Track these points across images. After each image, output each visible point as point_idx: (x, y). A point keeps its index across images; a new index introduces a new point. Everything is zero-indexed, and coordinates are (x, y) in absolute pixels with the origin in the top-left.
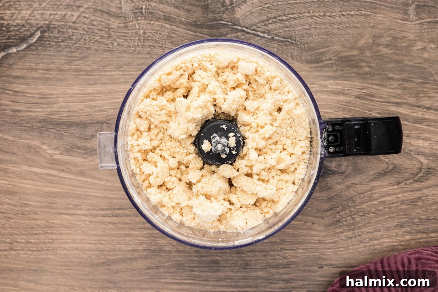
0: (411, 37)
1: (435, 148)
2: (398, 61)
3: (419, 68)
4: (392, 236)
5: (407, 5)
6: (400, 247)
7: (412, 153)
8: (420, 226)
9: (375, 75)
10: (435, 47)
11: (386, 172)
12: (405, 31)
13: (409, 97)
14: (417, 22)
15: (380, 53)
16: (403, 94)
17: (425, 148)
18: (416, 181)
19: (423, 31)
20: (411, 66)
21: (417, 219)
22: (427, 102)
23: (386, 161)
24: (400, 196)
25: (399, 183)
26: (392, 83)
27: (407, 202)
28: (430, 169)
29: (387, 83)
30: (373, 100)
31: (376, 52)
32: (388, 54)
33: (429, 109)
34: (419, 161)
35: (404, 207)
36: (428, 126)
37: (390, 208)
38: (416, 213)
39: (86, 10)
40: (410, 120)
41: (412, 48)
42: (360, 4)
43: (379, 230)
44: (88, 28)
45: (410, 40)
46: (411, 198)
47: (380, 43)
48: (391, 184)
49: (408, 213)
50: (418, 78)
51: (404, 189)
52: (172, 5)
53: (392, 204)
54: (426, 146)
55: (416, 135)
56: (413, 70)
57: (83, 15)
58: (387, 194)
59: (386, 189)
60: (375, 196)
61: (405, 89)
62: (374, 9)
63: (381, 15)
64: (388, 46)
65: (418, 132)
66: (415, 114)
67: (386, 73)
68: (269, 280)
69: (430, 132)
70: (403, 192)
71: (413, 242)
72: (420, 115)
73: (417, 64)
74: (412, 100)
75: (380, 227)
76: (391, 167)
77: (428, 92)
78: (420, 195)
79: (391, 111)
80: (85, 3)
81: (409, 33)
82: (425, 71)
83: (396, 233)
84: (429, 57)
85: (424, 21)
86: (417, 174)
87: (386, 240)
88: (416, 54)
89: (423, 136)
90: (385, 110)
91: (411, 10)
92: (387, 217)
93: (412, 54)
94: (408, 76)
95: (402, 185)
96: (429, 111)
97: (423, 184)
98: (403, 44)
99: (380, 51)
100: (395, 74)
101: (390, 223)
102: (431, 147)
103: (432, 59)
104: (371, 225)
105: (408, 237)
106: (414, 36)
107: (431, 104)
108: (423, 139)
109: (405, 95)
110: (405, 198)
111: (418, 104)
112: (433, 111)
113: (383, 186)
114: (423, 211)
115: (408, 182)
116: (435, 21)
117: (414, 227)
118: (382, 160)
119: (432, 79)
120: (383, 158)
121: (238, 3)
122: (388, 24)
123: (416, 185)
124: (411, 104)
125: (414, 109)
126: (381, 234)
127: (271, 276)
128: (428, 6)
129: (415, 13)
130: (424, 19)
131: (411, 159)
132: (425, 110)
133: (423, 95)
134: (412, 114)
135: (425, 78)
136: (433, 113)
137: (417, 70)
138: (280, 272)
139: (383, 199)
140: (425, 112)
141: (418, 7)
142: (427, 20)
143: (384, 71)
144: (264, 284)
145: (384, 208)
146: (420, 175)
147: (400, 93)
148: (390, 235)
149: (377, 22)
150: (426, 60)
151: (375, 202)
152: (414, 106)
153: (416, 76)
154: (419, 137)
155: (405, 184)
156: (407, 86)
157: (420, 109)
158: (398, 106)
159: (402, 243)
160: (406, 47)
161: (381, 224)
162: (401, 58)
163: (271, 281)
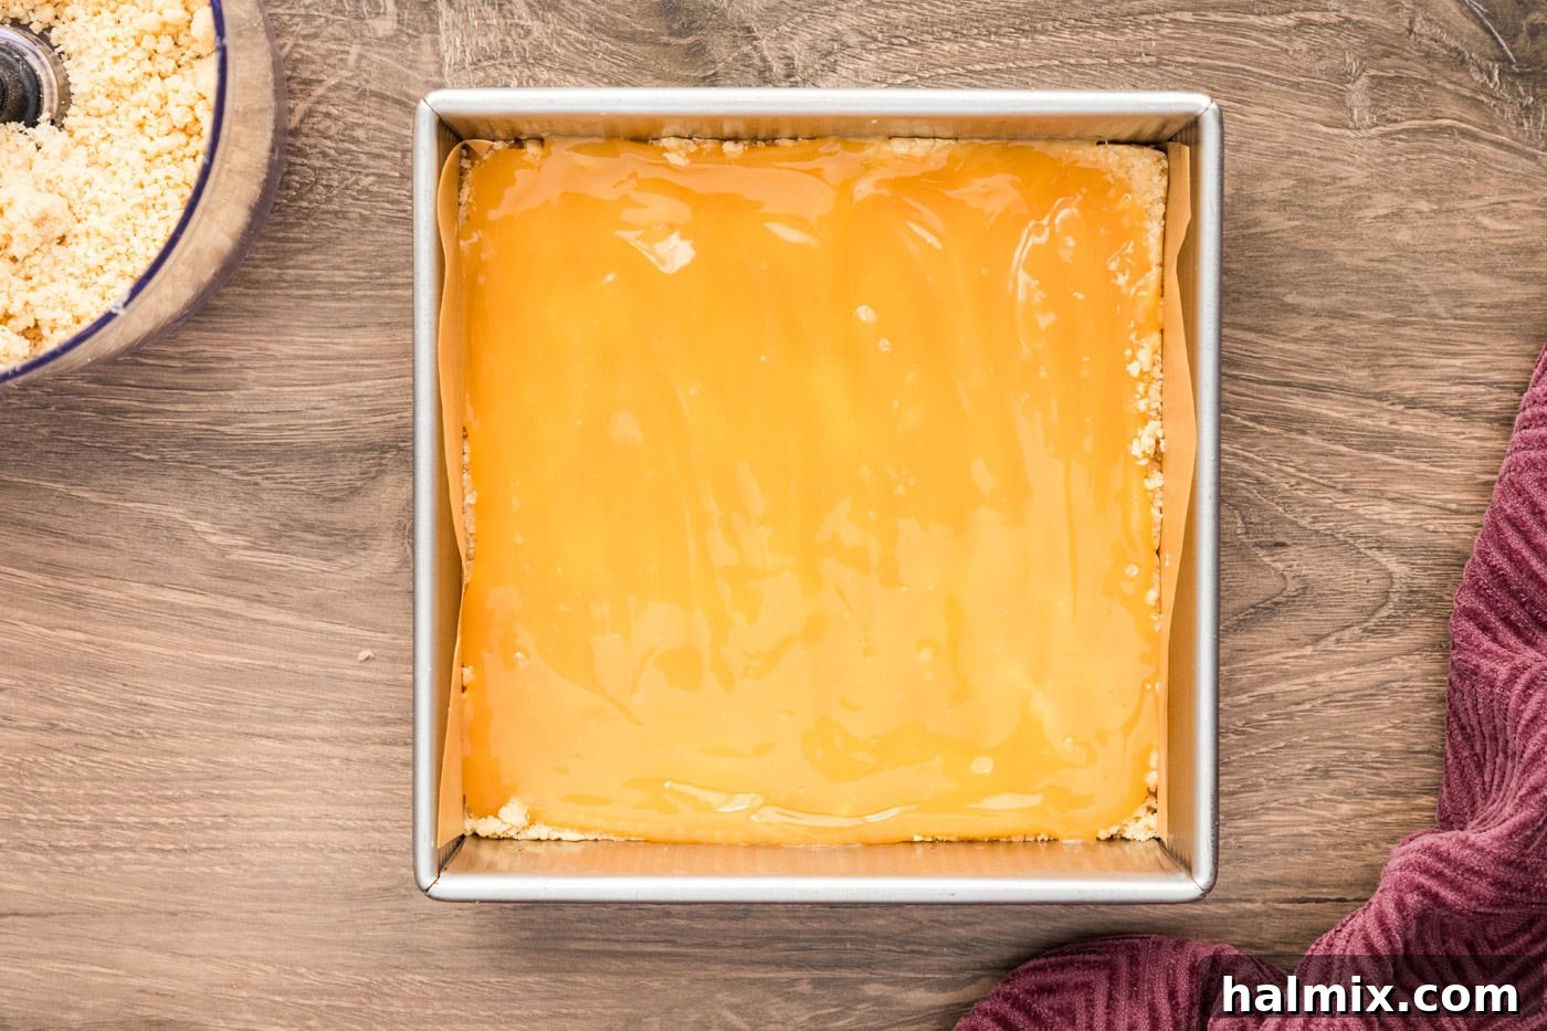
0: (1357, 177)
1: (1431, 528)
2: (1315, 255)
3: (1382, 276)
4: (1298, 804)
5: (1344, 77)
6: (1323, 841)
7: (1360, 544)
8: (1382, 772)
9: (1242, 297)
10: (1433, 211)
11: (1276, 604)
12: (1337, 160)
13: (1348, 366)
14: (1373, 131)
15: (1258, 230)
16: (1330, 359)
17: (1400, 527)
18: (1373, 631)
19: (1394, 159)
20: (1356, 270)
21: (1376, 750)
22: (1406, 384)
23: (1276, 570)
24: (1320, 678)
25: (1318, 638)
26: (1297, 322)
27: (1342, 697)
28: (1417, 592)
29: (1282, 324)
30: (1236, 377)
31: (1248, 227)
32: (1283, 230)
33: (1412, 403)
34: (1382, 569)
35: (1334, 712)
36: (1408, 458)
37: (1290, 716)
38: (1372, 733)
39: (330, 94)
40: (1355, 441)
41: (1360, 214)
42: (1196, 74)
43: (1256, 787)
44: (336, 150)
45: (1354, 188)
46: (1355, 684)
47: (1256, 197)
48: (1293, 642)
49: (1347, 732)
50: (1379, 307)
51: (1335, 657)
52: (604, 76)
53: (1298, 704)
54: (1402, 522)
55: (1373, 486)
56: (1362, 281)
57: (322, 108)
58: (1280, 671)
59: (1276, 658)
60: (1244, 679)
61: (1335, 341)
62: (1241, 89)
63: (1262, 110)
64: (1282, 205)
65: (1378, 477)
66: (1368, 421)
67: (1277, 290)
68: (907, 943)
69: (1416, 477)
70: (1328, 668)
71: (1362, 824)
72: (1384, 422)
73: (1375, 264)
74: (1360, 377)
75: (1258, 776)
76: (1292, 586)
77: (1407, 352)
78: (1386, 677)
79: (1291, 410)
80: (330, 70)
81: (1349, 164)
82: (1399, 284)
83: (1310, 795)
84: (1412, 242)
85: (1398, 127)
86: (1376, 610)
87: (1277, 818)
88: (1370, 232)
89: (1394, 489)
90: (1274, 408)
91: (1357, 93)
92: (1282, 744)
93: (1358, 230)
94: (1348, 302)
95: (1329, 643)
96: (1411, 411)
97: (1395, 640)
98: (1331, 201)
99: (1256, 223)
100: (1305, 294)
101: (1291, 763)
102: (1418, 523)
103: (1423, 249)
104: (1230, 769)
105: (1346, 809)
106: (1366, 173)
107: (1418, 388)
108: (1392, 500)
109: (1336, 360)
110: (1337, 687)
111: (1378, 390)
112: (1424, 412)
113: (1267, 647)
114: (1395, 727)
115: (1346, 634)
116: (1432, 127)
117: (1367, 775)
118: (1263, 567)
119: (1422, 309)
120: (1267, 559)
121: (811, 71)
122: (1282, 136)
123: (1373, 646)
124: (1356, 390)
125: (1364, 406)
126: (1262, 799)
127: (913, 930)
128: (1408, 80)
129: (1368, 103)
130: (1396, 121)
131: (1357, 563)
132: (1400, 407)
133: (1394, 361)
134: (1360, 421)
135: (1400, 308)
136: (1425, 417)
137: (1374, 284)
138: (943, 919)
139: (1268, 689)
140: (1401, 413)
141: (1377, 82)
142: (1406, 125)
143: (1269, 285)
144: (891, 957)
145: (1272, 717)
146: (1384, 613)
147: (1323, 355)
148: (1289, 801)
149: (1251, 129)
150: (1403, 251)
151: (1244, 699)
152: (1366, 395)
153: (1371, 302)
154: (1382, 492)
155: (1338, 641)
156: (1342, 331)
157: (1385, 405)
158: (1315, 396)
159: (1329, 827)
160: (1341, 208)
161: (1261, 767)
162: (1324, 243)
163: (916, 948)
